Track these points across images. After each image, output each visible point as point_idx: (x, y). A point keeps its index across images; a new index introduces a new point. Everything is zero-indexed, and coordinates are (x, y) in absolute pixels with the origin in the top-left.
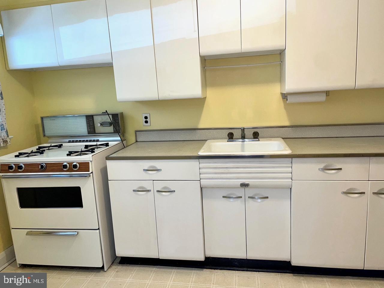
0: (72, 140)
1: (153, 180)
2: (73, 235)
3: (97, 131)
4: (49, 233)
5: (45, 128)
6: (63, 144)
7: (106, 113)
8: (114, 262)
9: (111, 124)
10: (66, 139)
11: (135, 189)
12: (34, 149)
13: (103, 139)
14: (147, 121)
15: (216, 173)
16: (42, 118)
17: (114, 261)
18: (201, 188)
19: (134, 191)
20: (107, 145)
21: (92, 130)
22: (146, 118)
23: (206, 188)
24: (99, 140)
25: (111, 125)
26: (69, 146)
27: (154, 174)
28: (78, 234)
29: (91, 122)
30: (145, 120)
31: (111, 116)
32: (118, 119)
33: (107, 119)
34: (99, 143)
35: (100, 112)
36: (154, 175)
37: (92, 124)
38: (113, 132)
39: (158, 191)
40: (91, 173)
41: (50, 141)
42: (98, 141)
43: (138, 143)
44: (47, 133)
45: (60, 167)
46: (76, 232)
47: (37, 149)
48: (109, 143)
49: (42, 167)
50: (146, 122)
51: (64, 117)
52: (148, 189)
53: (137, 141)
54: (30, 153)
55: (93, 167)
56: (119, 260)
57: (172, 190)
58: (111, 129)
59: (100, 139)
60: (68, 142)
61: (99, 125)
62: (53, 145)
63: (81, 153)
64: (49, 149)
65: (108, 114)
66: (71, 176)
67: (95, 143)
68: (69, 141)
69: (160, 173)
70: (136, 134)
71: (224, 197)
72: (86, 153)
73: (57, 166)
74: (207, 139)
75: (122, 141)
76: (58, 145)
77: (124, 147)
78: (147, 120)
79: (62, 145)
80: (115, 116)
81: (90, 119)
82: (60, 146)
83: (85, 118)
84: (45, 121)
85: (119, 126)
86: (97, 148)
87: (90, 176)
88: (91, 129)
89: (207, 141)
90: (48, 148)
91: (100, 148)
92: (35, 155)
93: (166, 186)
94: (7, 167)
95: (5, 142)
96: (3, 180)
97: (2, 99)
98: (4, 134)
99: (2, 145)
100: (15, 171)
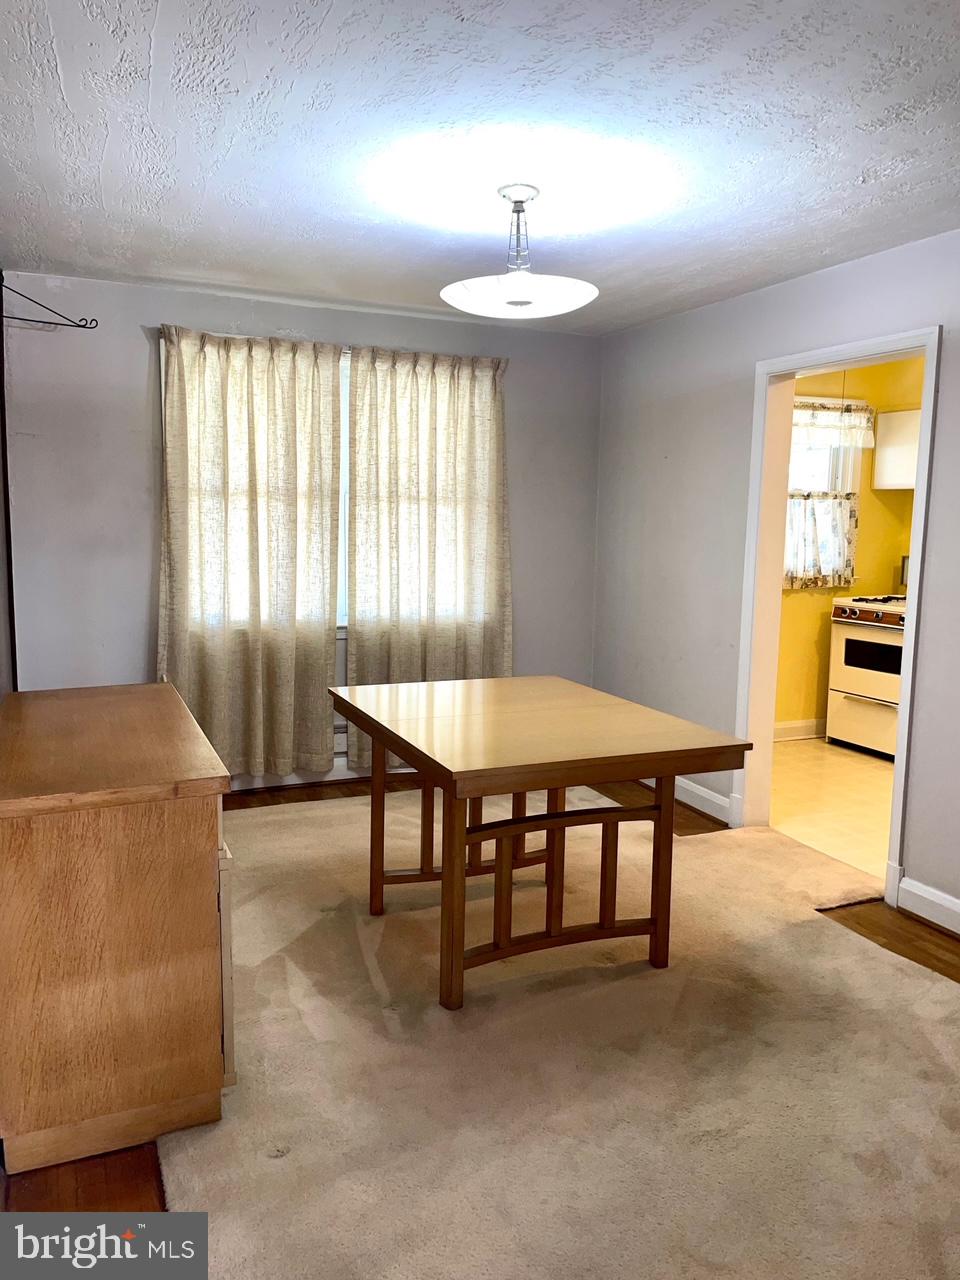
5: (905, 573)
12: (881, 597)
16: (904, 558)
47: (884, 598)
49: (877, 615)
54: (872, 600)
94: (840, 611)
95: (848, 582)
96: (834, 626)
97: (856, 527)
98: (848, 572)
99: (842, 585)
100: (848, 617)
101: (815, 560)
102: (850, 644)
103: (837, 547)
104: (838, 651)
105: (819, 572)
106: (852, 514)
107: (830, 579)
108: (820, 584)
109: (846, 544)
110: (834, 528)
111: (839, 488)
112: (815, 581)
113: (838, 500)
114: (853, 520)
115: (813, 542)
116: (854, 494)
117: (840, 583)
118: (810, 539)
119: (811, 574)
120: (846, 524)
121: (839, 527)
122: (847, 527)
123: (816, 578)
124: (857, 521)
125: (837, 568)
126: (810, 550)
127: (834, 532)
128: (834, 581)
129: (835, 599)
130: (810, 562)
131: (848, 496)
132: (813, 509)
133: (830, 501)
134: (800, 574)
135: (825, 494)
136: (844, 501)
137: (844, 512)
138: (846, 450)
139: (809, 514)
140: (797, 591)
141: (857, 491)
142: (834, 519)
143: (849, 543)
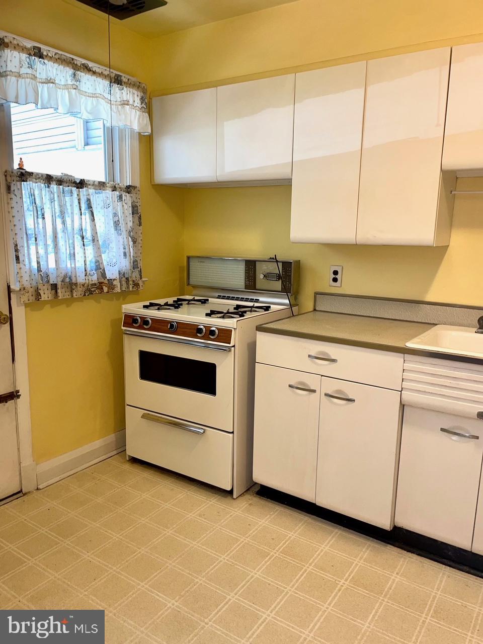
0: (222, 295)
1: (322, 376)
2: (198, 433)
3: (258, 286)
4: (177, 424)
5: (191, 273)
6: (210, 299)
7: (274, 260)
8: (250, 490)
9: (279, 277)
10: (217, 292)
11: (292, 384)
12: (171, 300)
13: (264, 299)
14: (337, 278)
15: (432, 384)
16: (189, 258)
17: (250, 487)
18: (403, 406)
19: (290, 386)
20: (267, 309)
21: (251, 283)
22: (336, 273)
23: (410, 406)
24: (258, 300)
25: (279, 279)
26: (216, 303)
27: (324, 365)
28: (204, 432)
29: (251, 271)
30: (334, 276)
31: (280, 265)
32: (291, 270)
33: (274, 268)
34: (257, 305)
35: (267, 258)
36: (323, 367)
37: (251, 275)
38: (280, 290)
39: (326, 395)
40: (232, 347)
41: (195, 292)
42: (257, 302)
43: (317, 313)
44: (193, 281)
45: (194, 330)
46: (202, 429)
47: (174, 301)
48: (272, 306)
49: (172, 326)
50: (335, 280)
51: (221, 259)
52: (312, 388)
53: (315, 310)
54: (163, 306)
55: (237, 338)
56: (257, 489)
57: (350, 397)
58: (278, 285)
59: (261, 299)
60: (217, 298)
61: (262, 276)
62: (196, 298)
63: (226, 315)
64: (188, 304)
65: (277, 261)
66: (207, 346)
67: (251, 304)
68: (218, 296)
69: (334, 365)
70: (315, 297)
71: (442, 430)
72: (232, 315)
73: (190, 329)
74: (437, 323)
75: (291, 305)
76: (203, 300)
77: (292, 315)
78: (337, 276)
79: (208, 300)
80: (287, 265)
81: (251, 266)
82: (204, 302)
83: (244, 263)
84: (193, 263)
85: (290, 283)
86: (251, 311)
87: (230, 351)
88: (249, 282)
89: (437, 326)
90: (187, 302)
91: (256, 311)
92: (169, 309)
93: (342, 389)
94: (131, 320)
95: (136, 285)
96: (126, 337)
97: (140, 225)
98: (136, 274)
99: (131, 289)
100: (140, 327)
101: (97, 262)
102: (144, 356)
103: (122, 247)
104: (132, 365)
105: (104, 275)
106: (135, 210)
107: (117, 283)
108: (105, 289)
109: (131, 243)
110: (117, 224)
111: (118, 180)
112: (99, 286)
113: (117, 193)
114: (136, 216)
115: (93, 240)
116: (135, 187)
117: (128, 288)
118: (88, 235)
119: (94, 278)
120: (128, 221)
121: (122, 225)
122: (130, 224)
123: (101, 283)
124: (140, 218)
125: (124, 269)
126: (90, 250)
127: (116, 229)
128: (121, 285)
129: (124, 306)
130: (91, 265)
131: (129, 189)
132: (89, 200)
133: (108, 192)
134: (81, 279)
135: (101, 185)
136: (124, 194)
137: (126, 206)
138: (121, 131)
139: (83, 206)
140: (79, 300)
141: (137, 184)
142: (115, 215)
143: (134, 242)
